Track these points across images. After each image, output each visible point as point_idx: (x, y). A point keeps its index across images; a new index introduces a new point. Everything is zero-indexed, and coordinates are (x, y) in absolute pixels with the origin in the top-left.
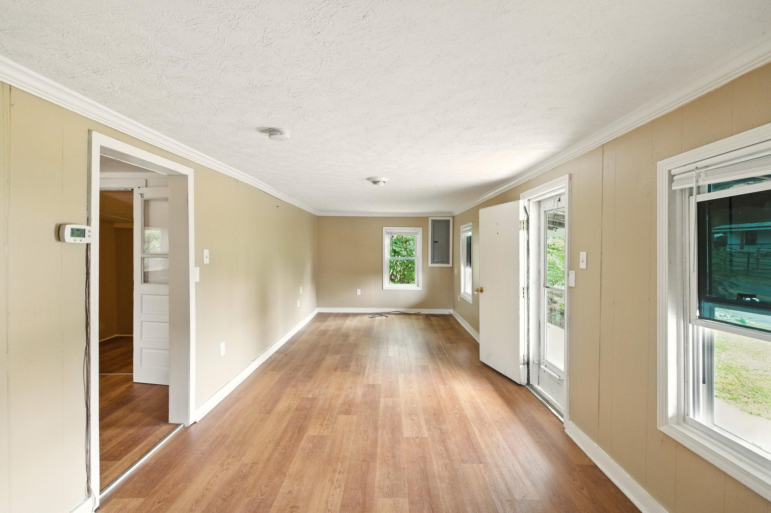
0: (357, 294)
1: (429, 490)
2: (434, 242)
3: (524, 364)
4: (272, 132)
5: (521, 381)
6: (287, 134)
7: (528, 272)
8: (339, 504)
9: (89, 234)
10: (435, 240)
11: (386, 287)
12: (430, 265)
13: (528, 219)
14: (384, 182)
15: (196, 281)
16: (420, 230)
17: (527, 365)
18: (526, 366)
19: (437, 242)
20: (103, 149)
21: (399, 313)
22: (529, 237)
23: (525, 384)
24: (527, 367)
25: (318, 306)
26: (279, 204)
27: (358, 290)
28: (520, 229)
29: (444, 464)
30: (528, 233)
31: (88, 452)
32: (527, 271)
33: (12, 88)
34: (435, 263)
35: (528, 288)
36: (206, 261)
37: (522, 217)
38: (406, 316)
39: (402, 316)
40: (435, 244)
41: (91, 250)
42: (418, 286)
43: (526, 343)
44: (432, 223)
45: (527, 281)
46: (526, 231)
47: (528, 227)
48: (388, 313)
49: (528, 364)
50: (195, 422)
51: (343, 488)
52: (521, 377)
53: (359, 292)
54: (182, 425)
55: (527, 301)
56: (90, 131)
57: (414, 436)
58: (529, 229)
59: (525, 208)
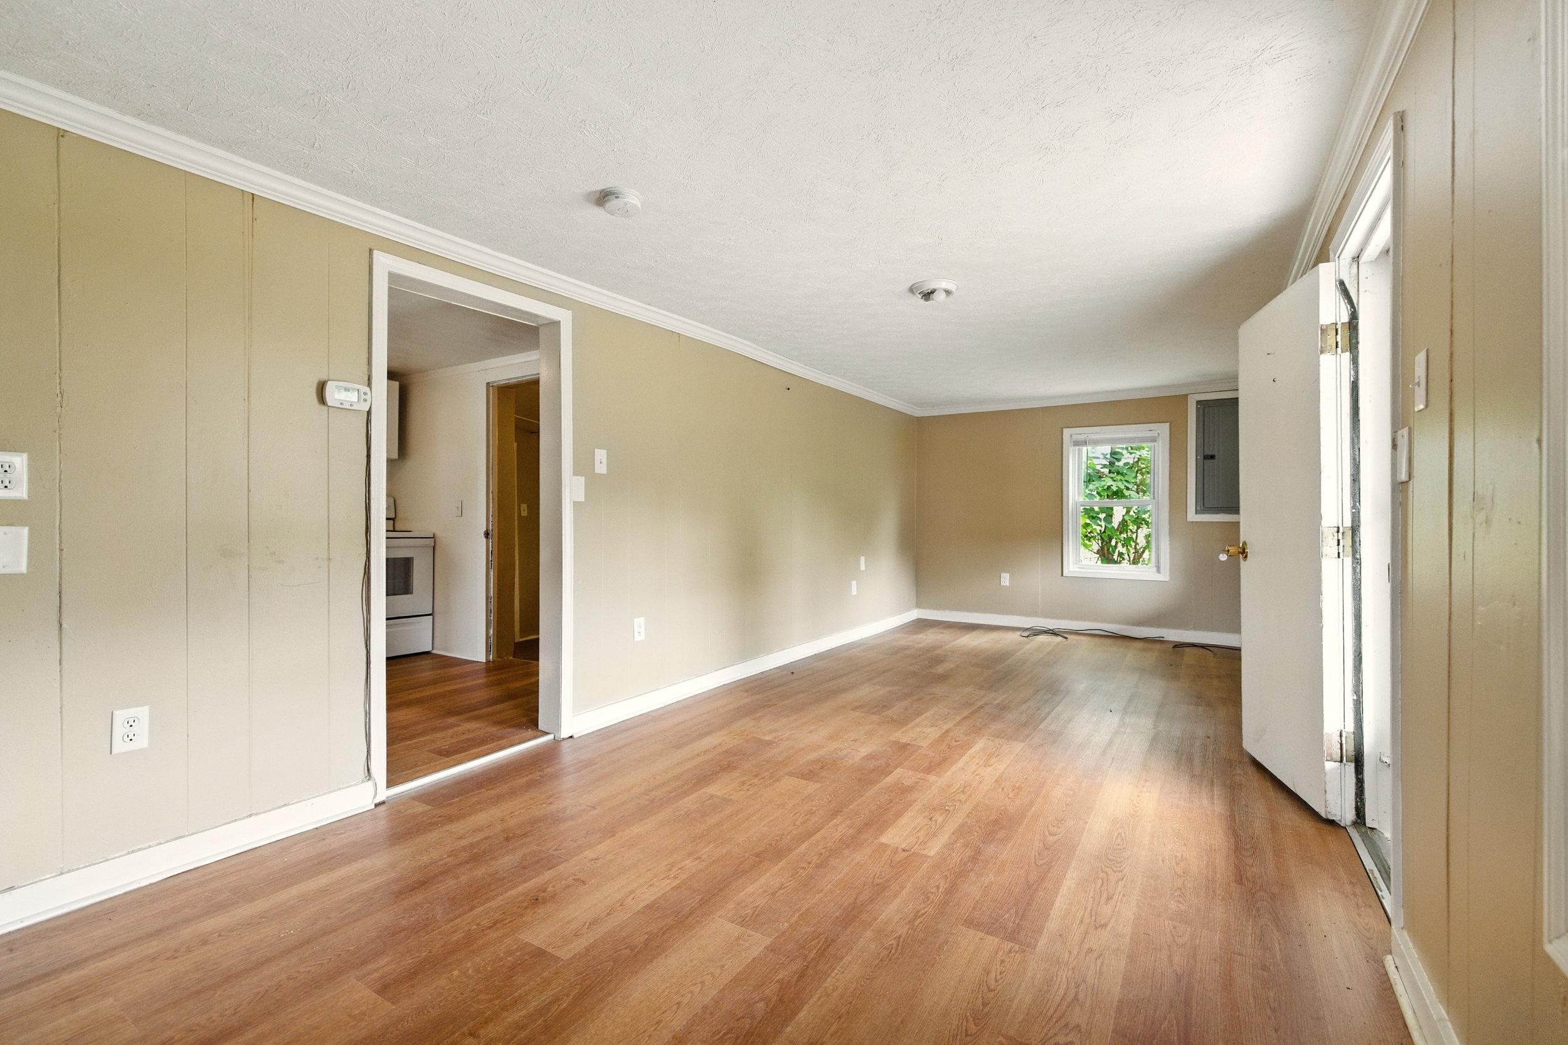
0: (1002, 584)
1: (829, 943)
2: (1204, 458)
3: (1341, 761)
4: (603, 198)
5: (1329, 809)
6: (633, 198)
7: (1355, 479)
8: (646, 903)
9: (365, 397)
10: (1209, 452)
11: (1071, 570)
12: (1192, 516)
13: (1354, 316)
14: (948, 292)
15: (576, 500)
16: (1163, 429)
17: (1353, 765)
18: (1351, 767)
19: (1212, 457)
20: (393, 278)
21: (1106, 634)
22: (1357, 373)
23: (1349, 823)
24: (1353, 770)
25: (919, 605)
26: (791, 383)
27: (1003, 575)
28: (1322, 352)
29: (918, 912)
30: (1355, 361)
31: (368, 714)
32: (1352, 475)
33: (255, 196)
34: (1208, 513)
35: (1355, 529)
36: (601, 468)
37: (1332, 311)
38: (1119, 642)
39: (1109, 641)
40: (1209, 462)
41: (372, 421)
42: (1158, 571)
43: (1350, 698)
44: (1198, 410)
45: (1354, 507)
46: (1347, 356)
47: (1354, 341)
48: (1076, 633)
49: (1358, 761)
50: (571, 737)
51: (677, 882)
52: (1329, 797)
53: (1006, 579)
54: (551, 737)
55: (1354, 569)
56: (371, 251)
57: (903, 846)
58: (1357, 348)
59: (1342, 283)
